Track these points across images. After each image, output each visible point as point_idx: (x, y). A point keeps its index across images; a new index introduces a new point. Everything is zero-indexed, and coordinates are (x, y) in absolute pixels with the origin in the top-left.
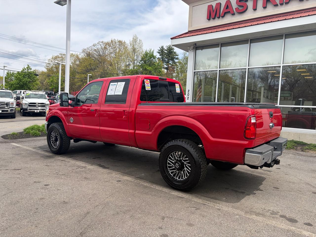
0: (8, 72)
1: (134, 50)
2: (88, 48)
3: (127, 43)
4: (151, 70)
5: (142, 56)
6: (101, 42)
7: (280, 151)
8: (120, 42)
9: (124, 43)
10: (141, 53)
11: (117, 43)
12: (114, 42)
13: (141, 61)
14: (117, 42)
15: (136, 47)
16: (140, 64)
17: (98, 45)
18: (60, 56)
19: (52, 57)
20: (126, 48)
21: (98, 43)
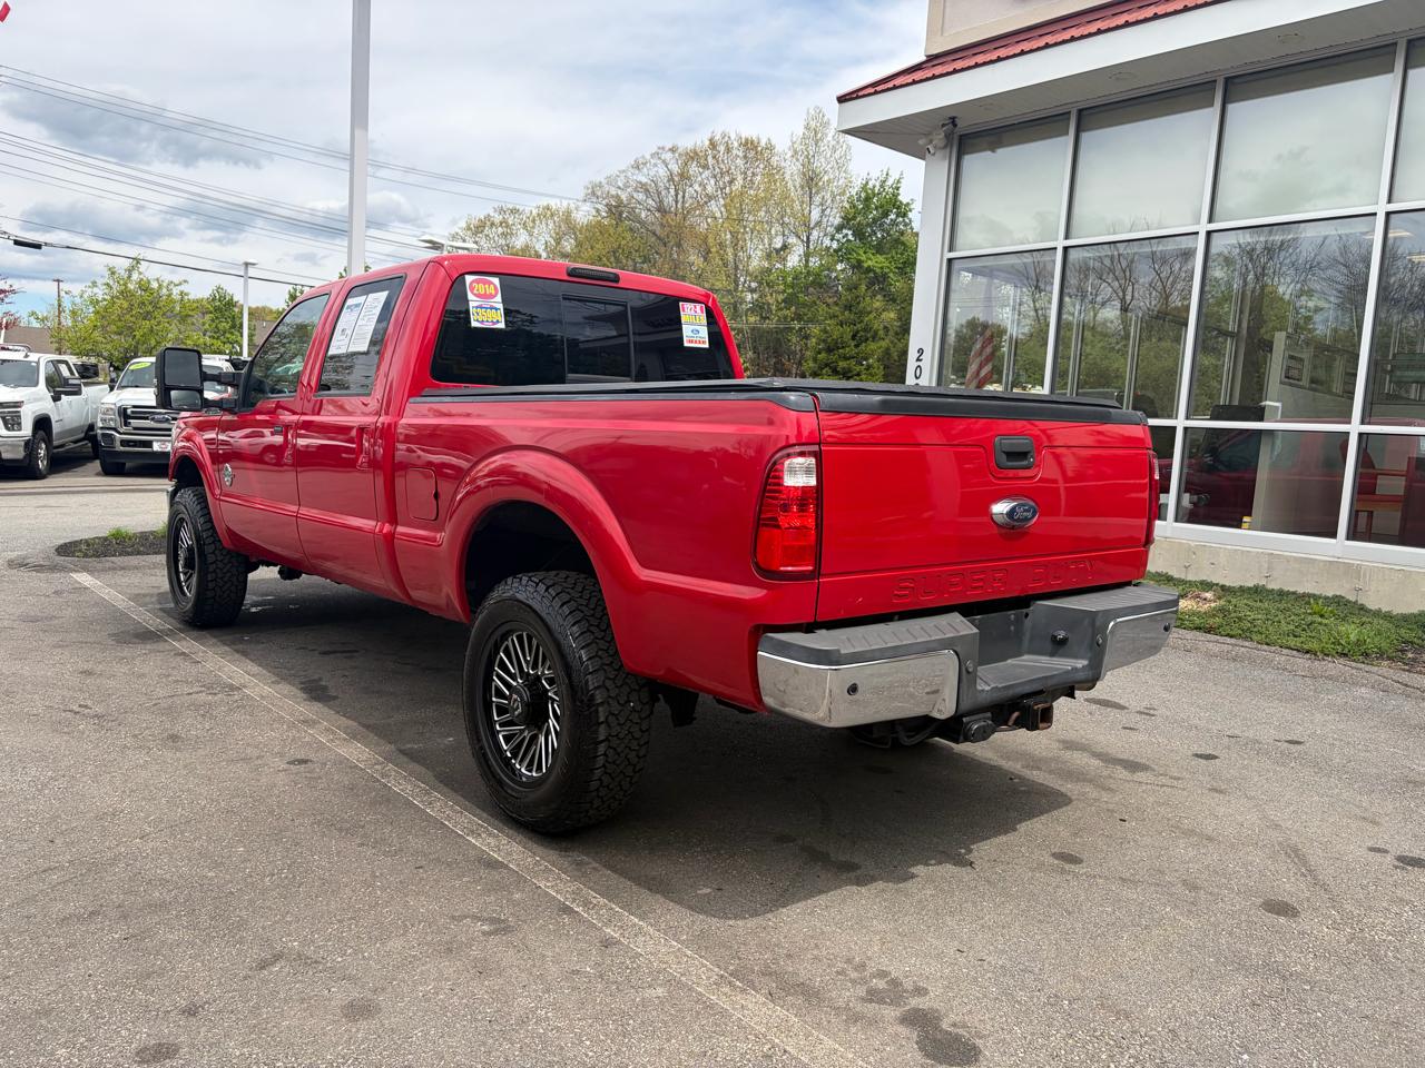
0: (295, 290)
1: (811, 181)
2: (611, 181)
3: (780, 151)
4: (882, 268)
5: (847, 206)
6: (670, 150)
7: (1083, 658)
8: (749, 145)
9: (770, 147)
10: (843, 193)
11: (735, 152)
12: (722, 148)
13: (839, 229)
14: (736, 144)
15: (820, 164)
16: (835, 245)
17: (655, 165)
18: (497, 218)
19: (464, 225)
20: (773, 173)
21: (652, 155)
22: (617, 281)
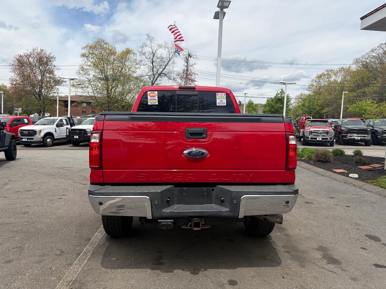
2: (363, 57)
6: (384, 44)
17: (379, 50)
18: (326, 73)
21: (378, 47)
22: (195, 89)
